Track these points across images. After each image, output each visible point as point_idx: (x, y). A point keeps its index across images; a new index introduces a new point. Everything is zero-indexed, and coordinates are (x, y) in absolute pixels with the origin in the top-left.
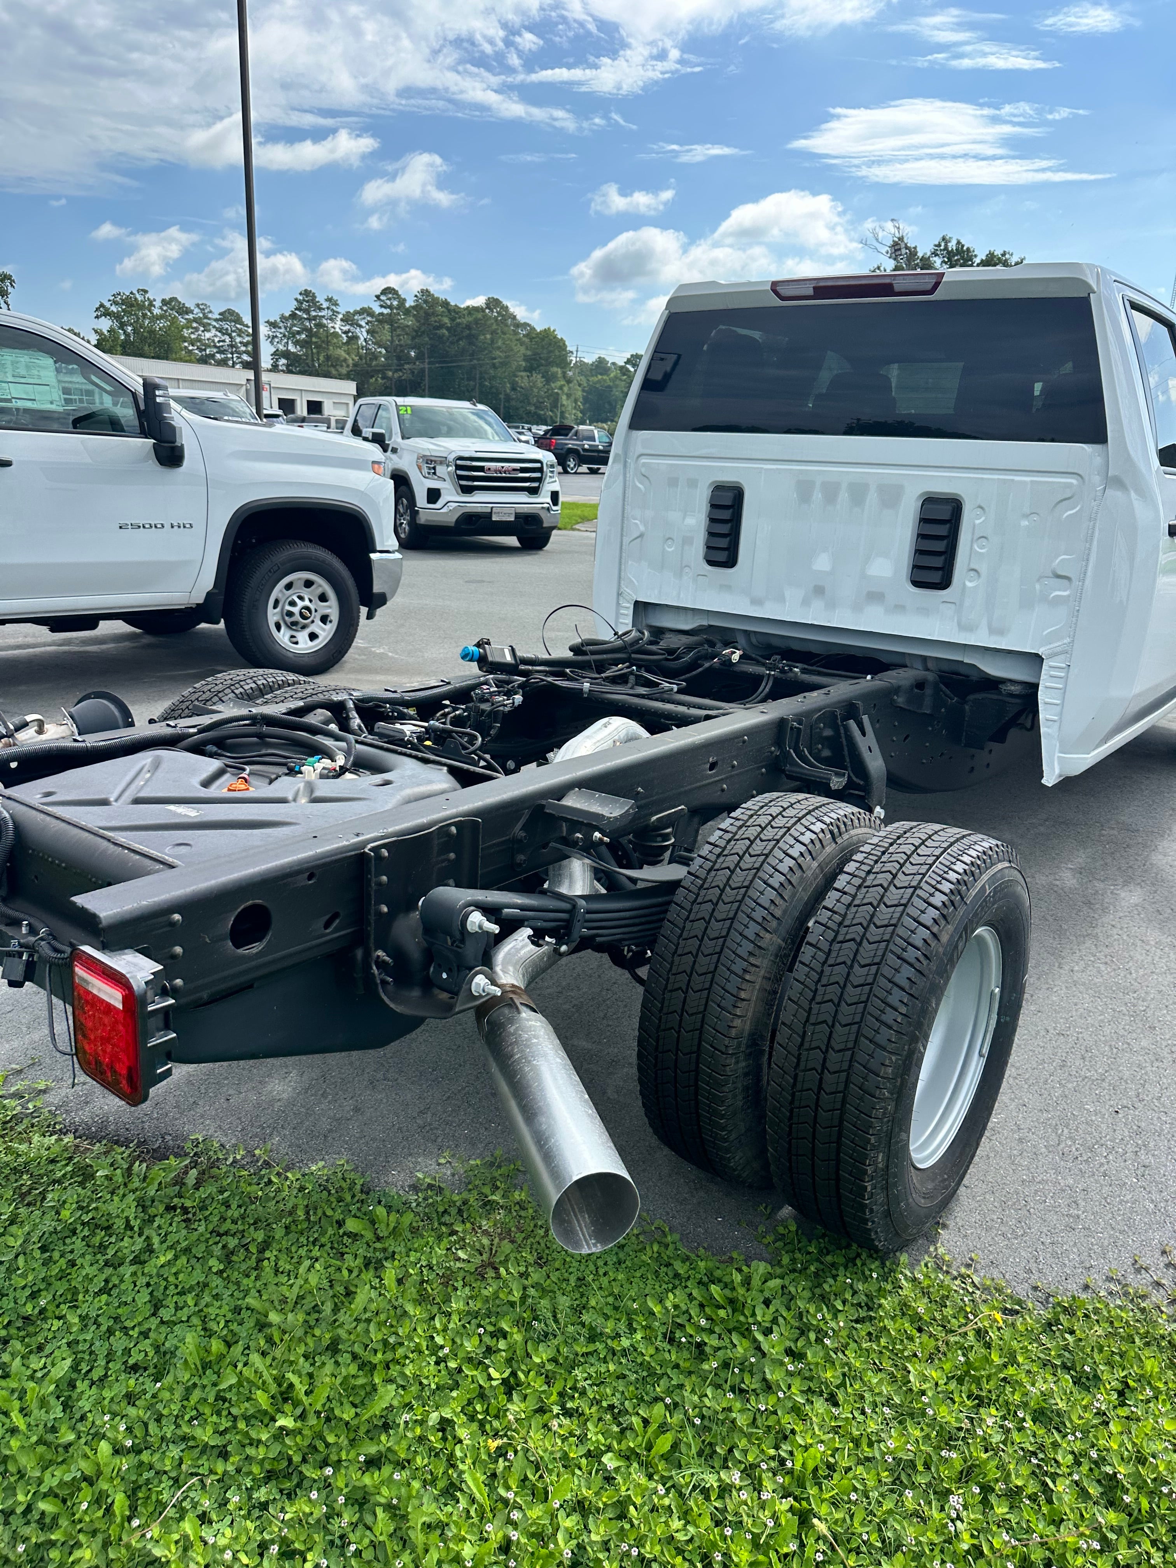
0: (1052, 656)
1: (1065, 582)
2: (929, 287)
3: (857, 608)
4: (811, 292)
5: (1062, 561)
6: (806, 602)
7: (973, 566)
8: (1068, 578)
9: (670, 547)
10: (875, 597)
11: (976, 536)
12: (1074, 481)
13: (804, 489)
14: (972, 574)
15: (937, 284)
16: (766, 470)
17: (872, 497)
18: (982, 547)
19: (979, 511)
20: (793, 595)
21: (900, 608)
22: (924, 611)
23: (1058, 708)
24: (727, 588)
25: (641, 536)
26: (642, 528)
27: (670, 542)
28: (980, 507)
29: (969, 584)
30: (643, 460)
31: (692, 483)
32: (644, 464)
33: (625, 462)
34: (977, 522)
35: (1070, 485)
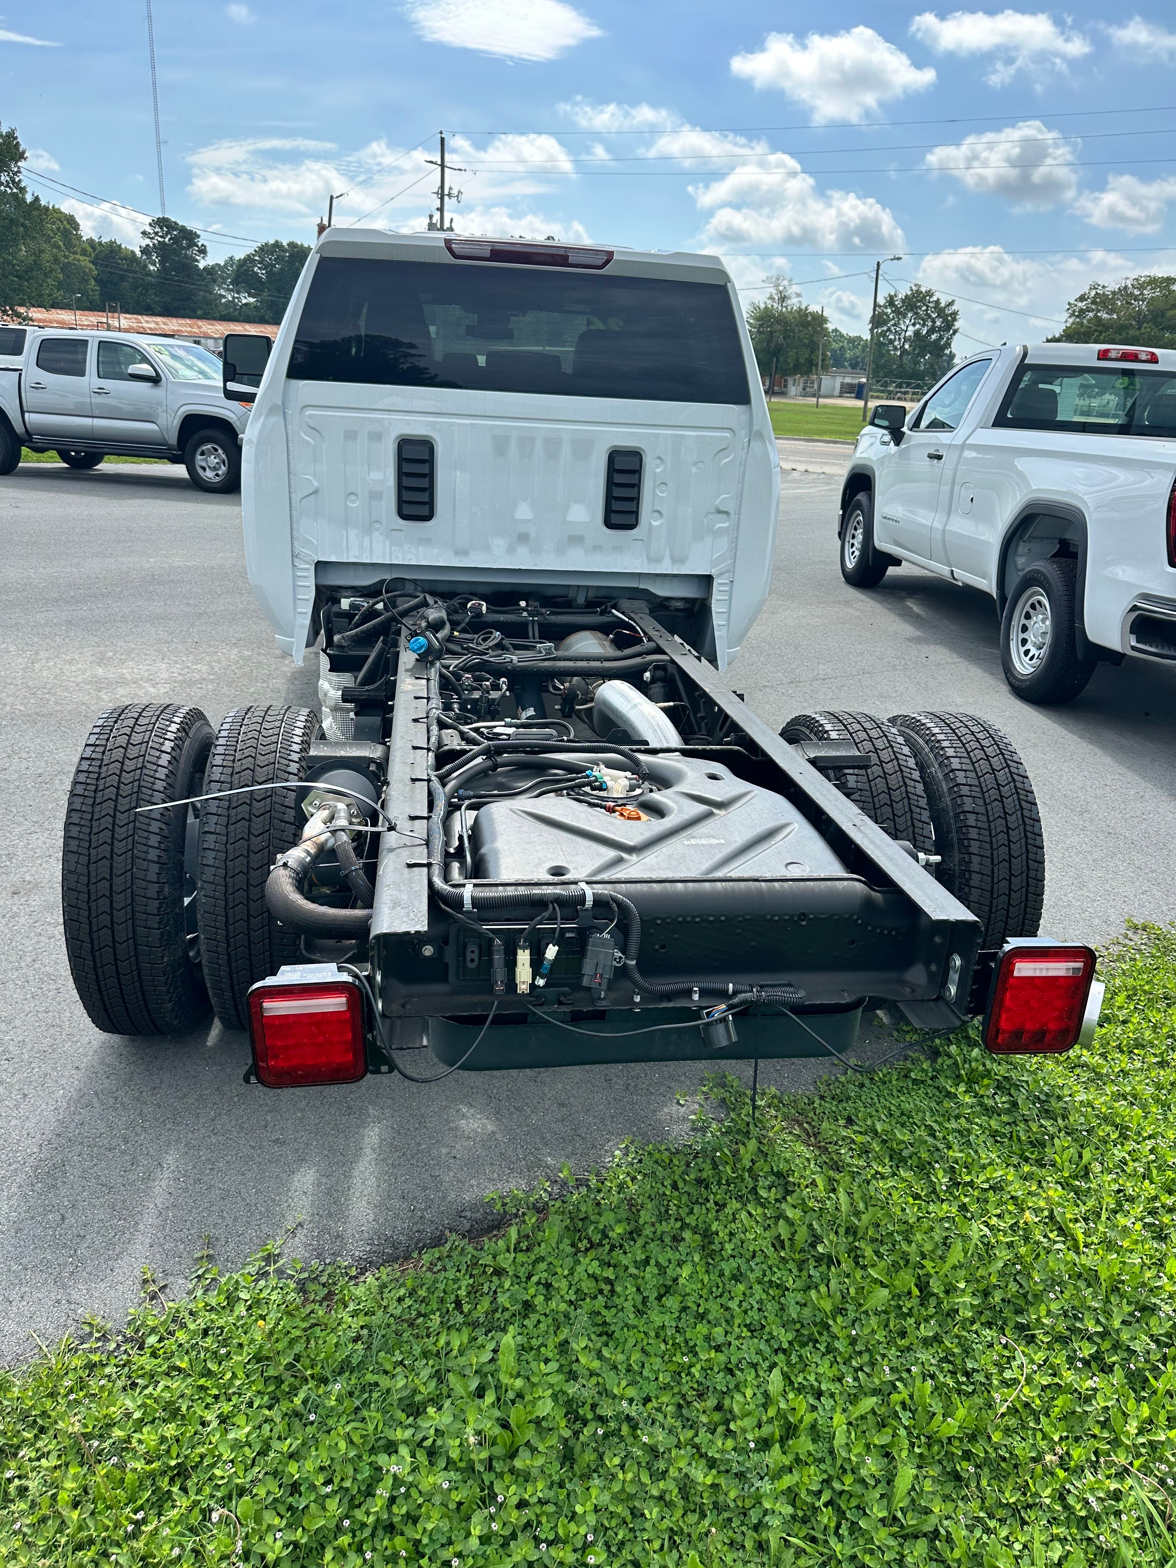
0: (721, 574)
1: (724, 516)
2: (600, 262)
3: (560, 551)
4: (487, 254)
5: (725, 500)
6: (511, 549)
7: (656, 508)
8: (727, 513)
9: (353, 502)
10: (576, 540)
11: (658, 483)
12: (728, 435)
13: (500, 445)
14: (656, 514)
15: (607, 262)
16: (459, 424)
17: (566, 450)
18: (663, 492)
19: (658, 462)
20: (499, 544)
21: (597, 548)
22: (618, 549)
23: (726, 616)
24: (427, 541)
25: (316, 492)
26: (316, 484)
27: (352, 497)
28: (659, 458)
29: (655, 524)
30: (310, 412)
31: (375, 437)
32: (310, 416)
33: (284, 412)
34: (658, 470)
35: (725, 438)
